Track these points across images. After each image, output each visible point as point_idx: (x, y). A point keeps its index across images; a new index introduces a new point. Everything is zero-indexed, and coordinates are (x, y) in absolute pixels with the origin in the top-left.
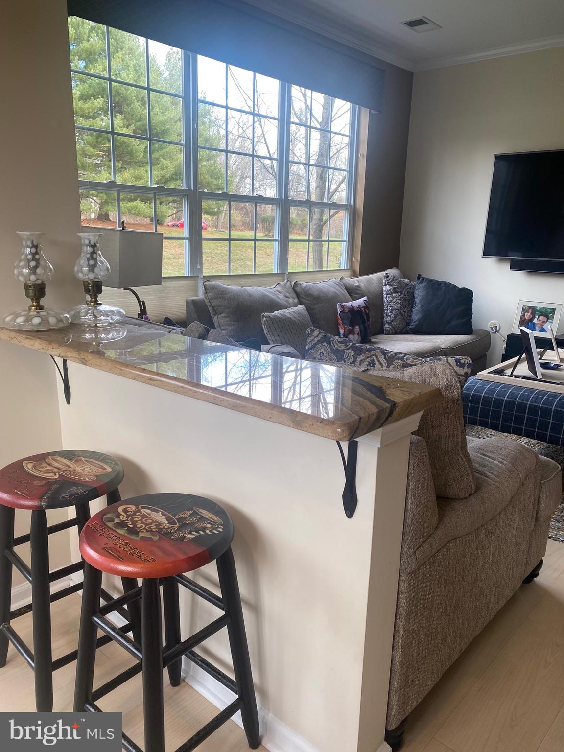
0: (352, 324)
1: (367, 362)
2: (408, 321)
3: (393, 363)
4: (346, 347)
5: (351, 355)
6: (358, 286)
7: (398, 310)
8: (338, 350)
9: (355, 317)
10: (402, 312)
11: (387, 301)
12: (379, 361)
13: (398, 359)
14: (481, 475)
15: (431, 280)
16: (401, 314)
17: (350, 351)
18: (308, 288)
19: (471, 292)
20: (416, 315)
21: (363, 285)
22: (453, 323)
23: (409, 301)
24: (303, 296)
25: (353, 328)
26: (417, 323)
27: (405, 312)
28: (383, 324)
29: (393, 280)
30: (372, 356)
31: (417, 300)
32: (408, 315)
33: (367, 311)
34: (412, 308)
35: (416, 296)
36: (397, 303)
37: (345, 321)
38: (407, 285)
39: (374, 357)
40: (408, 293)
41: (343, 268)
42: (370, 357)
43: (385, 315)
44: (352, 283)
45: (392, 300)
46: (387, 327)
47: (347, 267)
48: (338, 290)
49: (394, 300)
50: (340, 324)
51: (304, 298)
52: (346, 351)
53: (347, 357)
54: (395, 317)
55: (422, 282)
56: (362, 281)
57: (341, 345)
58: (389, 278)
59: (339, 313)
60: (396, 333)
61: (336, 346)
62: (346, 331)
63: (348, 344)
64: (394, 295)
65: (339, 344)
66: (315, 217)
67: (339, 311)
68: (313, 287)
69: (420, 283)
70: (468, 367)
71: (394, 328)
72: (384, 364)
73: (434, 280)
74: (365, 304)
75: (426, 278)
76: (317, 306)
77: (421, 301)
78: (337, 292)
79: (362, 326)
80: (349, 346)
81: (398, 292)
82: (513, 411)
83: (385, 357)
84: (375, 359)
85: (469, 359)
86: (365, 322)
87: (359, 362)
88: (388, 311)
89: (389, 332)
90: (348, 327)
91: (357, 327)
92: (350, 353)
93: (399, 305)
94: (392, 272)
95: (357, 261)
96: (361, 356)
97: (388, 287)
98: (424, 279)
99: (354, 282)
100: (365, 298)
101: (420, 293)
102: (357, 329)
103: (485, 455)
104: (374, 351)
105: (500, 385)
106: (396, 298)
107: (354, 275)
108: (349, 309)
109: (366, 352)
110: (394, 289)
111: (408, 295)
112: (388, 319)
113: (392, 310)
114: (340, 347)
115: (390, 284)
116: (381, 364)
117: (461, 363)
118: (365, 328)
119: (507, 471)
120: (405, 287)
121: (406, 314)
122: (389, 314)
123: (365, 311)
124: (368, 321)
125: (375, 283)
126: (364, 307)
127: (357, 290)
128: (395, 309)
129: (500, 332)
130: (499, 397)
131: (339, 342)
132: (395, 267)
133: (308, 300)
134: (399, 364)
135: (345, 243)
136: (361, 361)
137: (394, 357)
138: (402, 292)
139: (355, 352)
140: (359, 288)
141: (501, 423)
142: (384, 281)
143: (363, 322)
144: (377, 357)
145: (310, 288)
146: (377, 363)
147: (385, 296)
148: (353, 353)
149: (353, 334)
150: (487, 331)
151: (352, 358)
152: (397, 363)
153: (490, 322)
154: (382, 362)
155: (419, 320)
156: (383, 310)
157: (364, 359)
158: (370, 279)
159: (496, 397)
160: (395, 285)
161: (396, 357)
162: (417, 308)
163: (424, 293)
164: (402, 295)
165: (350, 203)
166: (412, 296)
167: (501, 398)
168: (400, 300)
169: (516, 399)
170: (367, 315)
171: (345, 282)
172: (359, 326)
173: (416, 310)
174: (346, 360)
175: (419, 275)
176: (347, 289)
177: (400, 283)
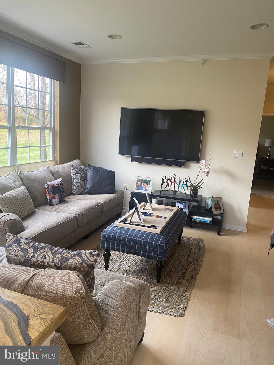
0: (54, 193)
1: (41, 256)
2: (85, 188)
3: (56, 256)
4: (29, 246)
5: (32, 252)
6: (58, 171)
7: (79, 183)
8: (25, 249)
9: (55, 189)
10: (81, 183)
11: (74, 178)
12: (48, 255)
13: (58, 254)
14: (106, 313)
15: (95, 167)
16: (81, 185)
17: (31, 249)
18: (28, 175)
19: (114, 172)
20: (88, 186)
21: (60, 170)
22: (106, 189)
23: (85, 178)
24: (25, 180)
25: (55, 195)
26: (89, 189)
27: (83, 183)
28: (72, 190)
29: (76, 167)
30: (44, 252)
31: (88, 177)
32: (84, 185)
33: (62, 186)
34: (86, 181)
35: (88, 175)
36: (79, 179)
37: (49, 192)
38: (83, 170)
39: (45, 253)
40: (84, 174)
41: (50, 160)
42: (43, 253)
43: (73, 185)
44: (54, 169)
45: (76, 178)
46: (74, 191)
47: (52, 159)
48: (45, 175)
49: (77, 178)
50: (47, 194)
51: (26, 181)
52: (29, 249)
53: (30, 253)
54: (78, 186)
55: (90, 168)
56: (60, 168)
57: (26, 245)
58: (74, 166)
59: (46, 188)
60: (79, 194)
61: (23, 246)
62: (51, 197)
63: (30, 244)
64: (77, 175)
65: (25, 245)
66: (41, 123)
67: (46, 187)
68: (31, 174)
69: (90, 169)
70: (96, 256)
71: (78, 192)
72: (51, 257)
73: (96, 167)
74: (61, 182)
75: (93, 166)
76: (33, 185)
77: (90, 178)
78: (45, 176)
79: (59, 194)
80: (30, 246)
81: (79, 173)
82: (131, 243)
83: (51, 253)
84: (46, 254)
85: (97, 251)
86: (61, 192)
87: (36, 256)
88: (74, 183)
89: (75, 194)
90: (52, 195)
91: (57, 195)
92: (31, 251)
93: (79, 180)
94: (76, 162)
95: (58, 156)
96: (38, 252)
97: (74, 171)
98: (91, 167)
99: (55, 169)
100: (61, 179)
101: (90, 174)
102: (57, 196)
103: (109, 297)
104: (45, 249)
105: (125, 229)
106: (78, 177)
107: (56, 164)
108: (52, 185)
109: (40, 250)
110: (77, 172)
111: (84, 175)
112: (75, 187)
113: (76, 183)
114: (25, 246)
115: (74, 169)
116: (49, 257)
117: (92, 255)
118: (61, 195)
119: (120, 306)
120: (82, 171)
121: (83, 185)
122: (75, 185)
123: (61, 186)
124: (63, 191)
125: (67, 169)
126: (60, 184)
127: (57, 173)
128: (78, 182)
129: (128, 189)
130: (124, 237)
131: (24, 243)
132: (77, 159)
133: (28, 182)
134: (59, 257)
135: (50, 147)
136: (38, 255)
137: (56, 252)
138: (81, 173)
139: (34, 249)
140: (58, 172)
141: (126, 249)
142: (71, 168)
143: (60, 191)
144: (47, 253)
145: (29, 175)
146: (47, 257)
147: (72, 175)
148: (33, 251)
149: (55, 198)
150: (122, 190)
151: (33, 253)
152: (58, 256)
153: (123, 186)
154: (50, 256)
155: (90, 187)
156: (72, 183)
157: (39, 254)
158: (64, 166)
159: (123, 236)
160: (77, 170)
161: (58, 252)
162: (89, 181)
163: (92, 174)
164: (81, 175)
165: (52, 127)
166: (86, 176)
167: (125, 237)
168: (80, 177)
169: (132, 237)
170: (62, 188)
171: (50, 169)
172: (58, 194)
173: (88, 183)
174: (29, 255)
175: (89, 165)
176: (51, 173)
177: (80, 169)
